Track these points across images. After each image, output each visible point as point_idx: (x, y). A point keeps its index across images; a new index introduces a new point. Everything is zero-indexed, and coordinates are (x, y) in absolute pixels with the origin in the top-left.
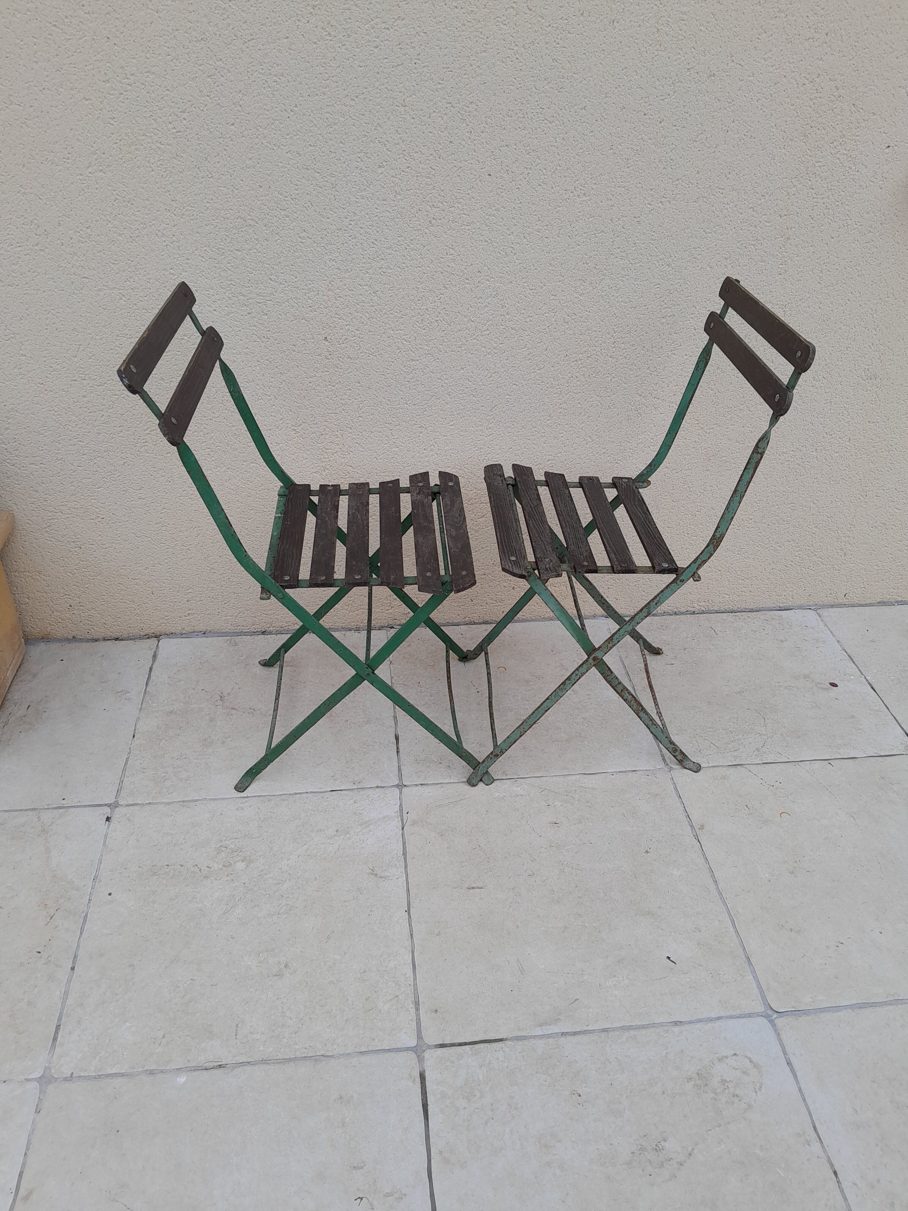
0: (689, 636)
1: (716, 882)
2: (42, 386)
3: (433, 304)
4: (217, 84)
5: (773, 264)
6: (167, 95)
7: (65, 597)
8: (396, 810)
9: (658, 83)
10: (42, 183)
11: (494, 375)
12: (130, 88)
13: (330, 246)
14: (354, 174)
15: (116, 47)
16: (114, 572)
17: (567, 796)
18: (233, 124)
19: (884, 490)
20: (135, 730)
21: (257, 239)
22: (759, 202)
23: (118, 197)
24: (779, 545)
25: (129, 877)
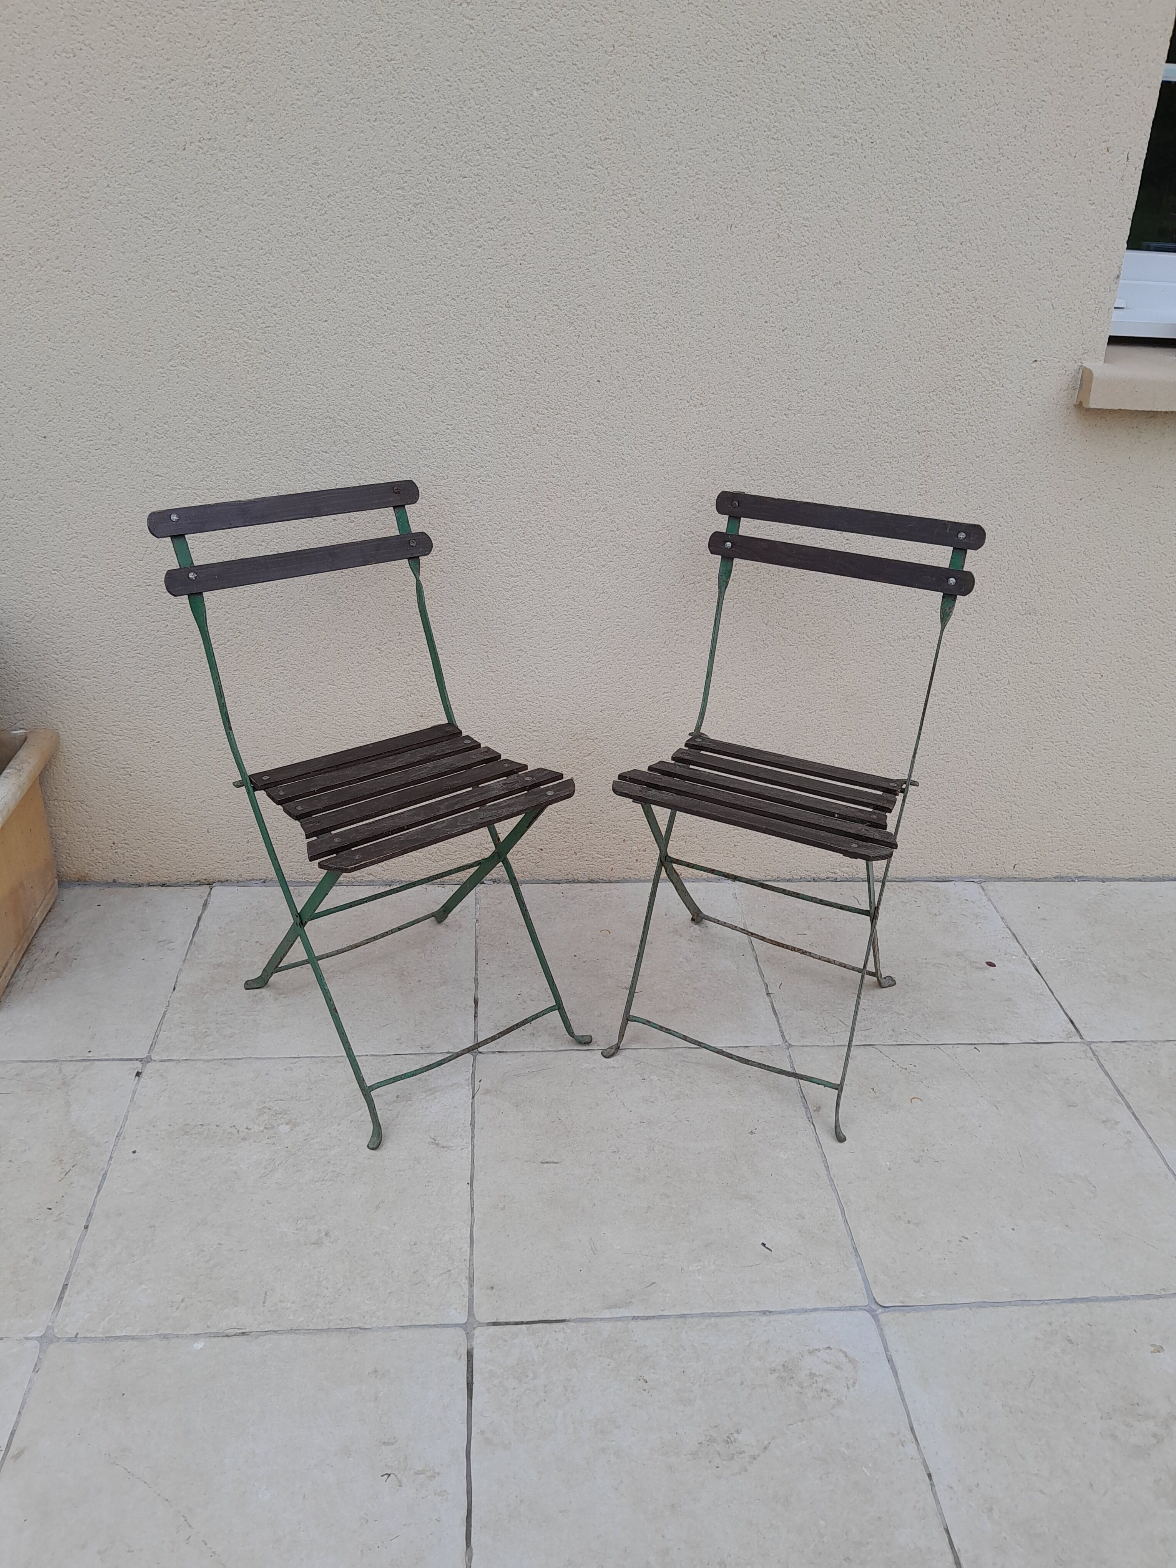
1: (827, 1168)
2: (102, 591)
3: (536, 517)
4: (311, 279)
5: (912, 483)
6: (257, 289)
7: (108, 832)
8: (467, 1077)
9: (779, 289)
10: (120, 375)
11: (602, 595)
12: (220, 281)
13: (425, 451)
14: (452, 376)
15: (207, 240)
16: (166, 805)
17: (665, 1069)
18: (326, 321)
19: (1052, 742)
20: (176, 982)
21: (346, 441)
22: (894, 416)
23: (200, 392)
24: (932, 802)
25: (157, 1135)
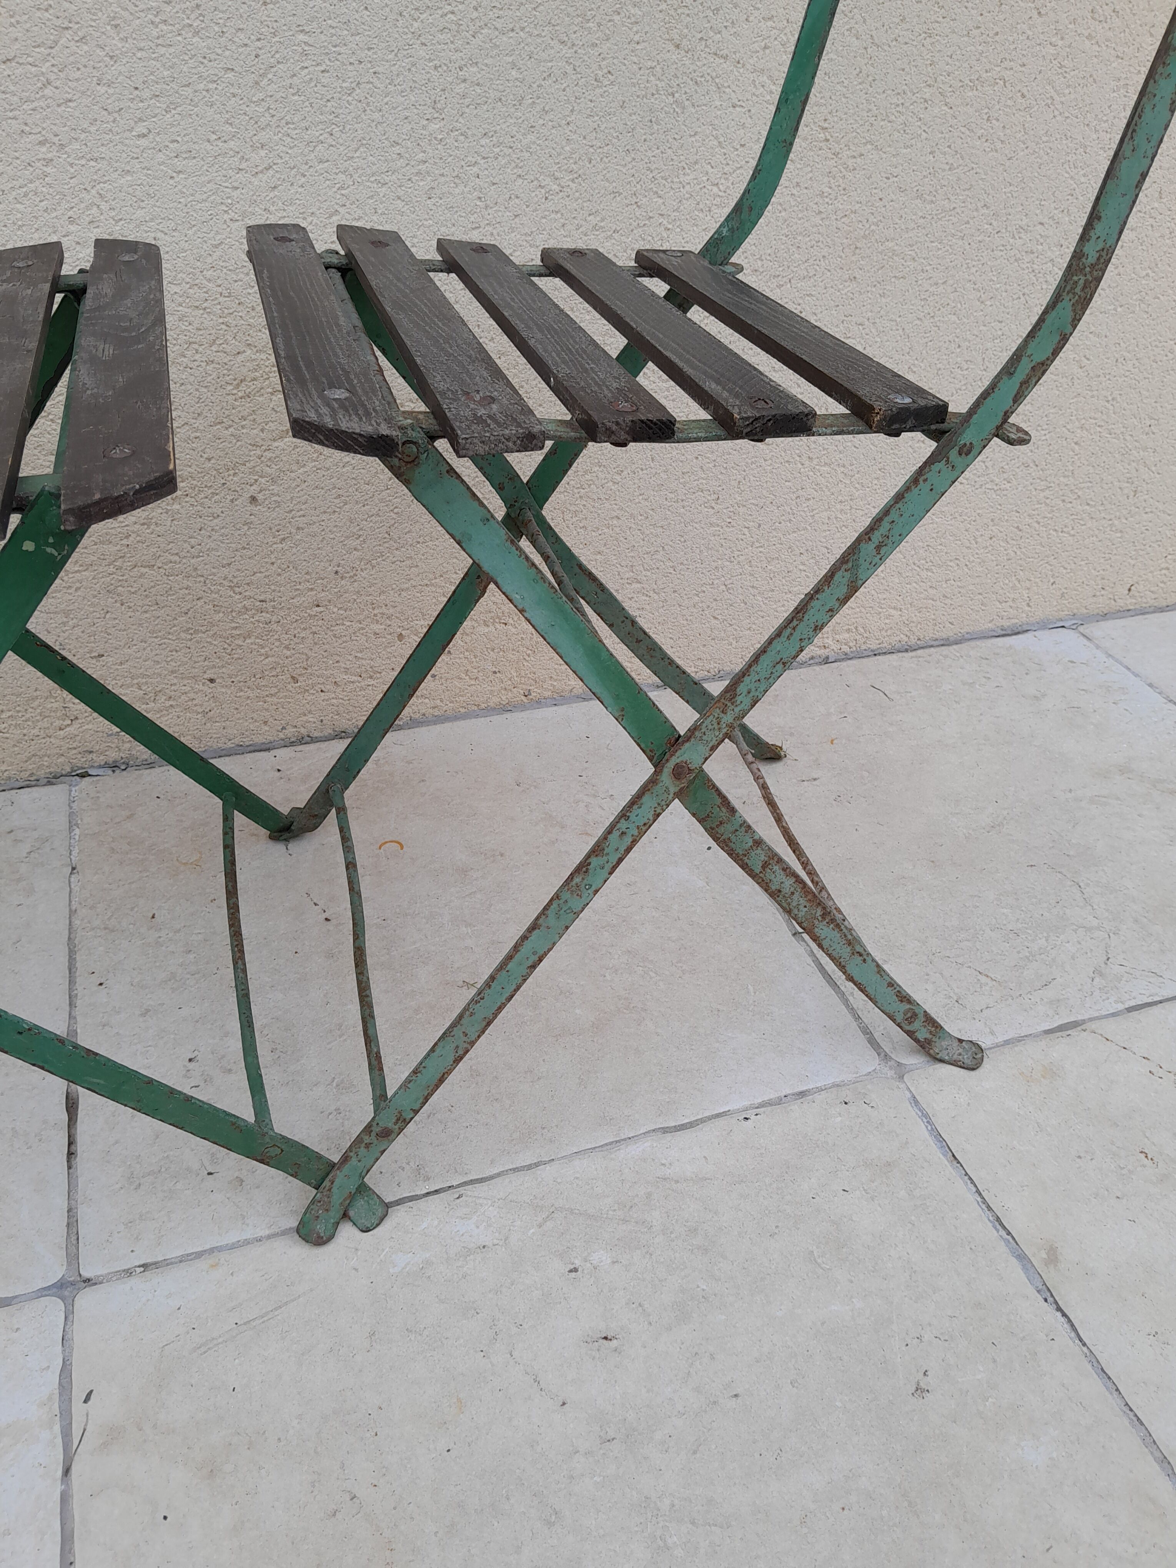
0: (832, 710)
8: (47, 1391)
17: (625, 1221)
